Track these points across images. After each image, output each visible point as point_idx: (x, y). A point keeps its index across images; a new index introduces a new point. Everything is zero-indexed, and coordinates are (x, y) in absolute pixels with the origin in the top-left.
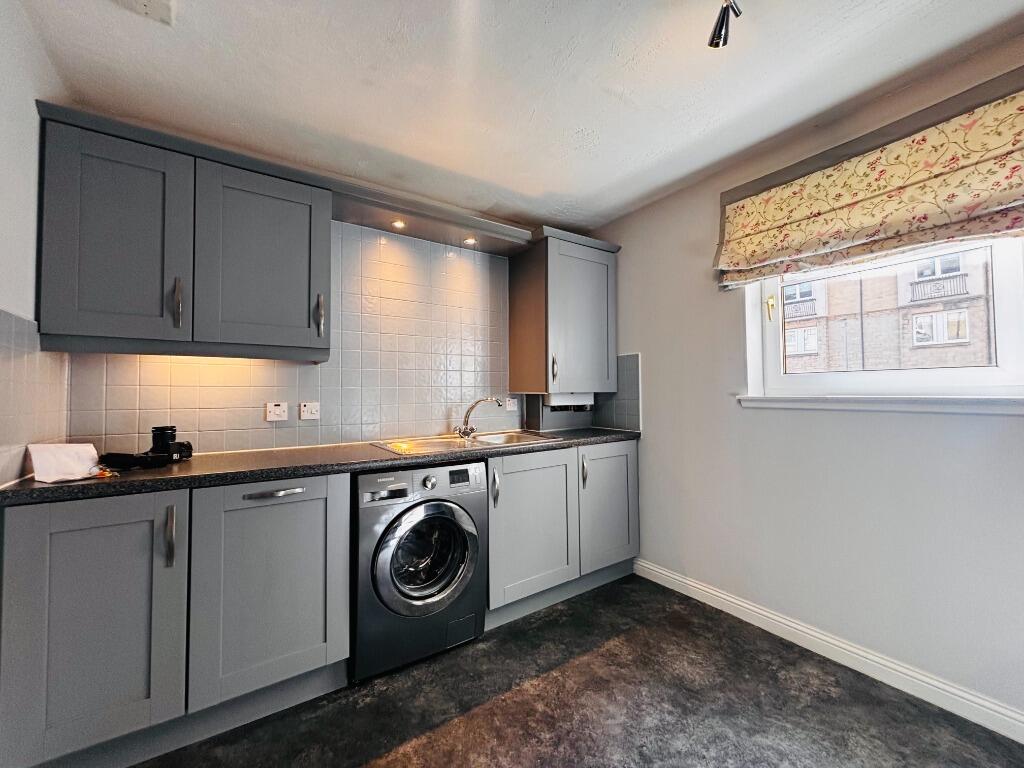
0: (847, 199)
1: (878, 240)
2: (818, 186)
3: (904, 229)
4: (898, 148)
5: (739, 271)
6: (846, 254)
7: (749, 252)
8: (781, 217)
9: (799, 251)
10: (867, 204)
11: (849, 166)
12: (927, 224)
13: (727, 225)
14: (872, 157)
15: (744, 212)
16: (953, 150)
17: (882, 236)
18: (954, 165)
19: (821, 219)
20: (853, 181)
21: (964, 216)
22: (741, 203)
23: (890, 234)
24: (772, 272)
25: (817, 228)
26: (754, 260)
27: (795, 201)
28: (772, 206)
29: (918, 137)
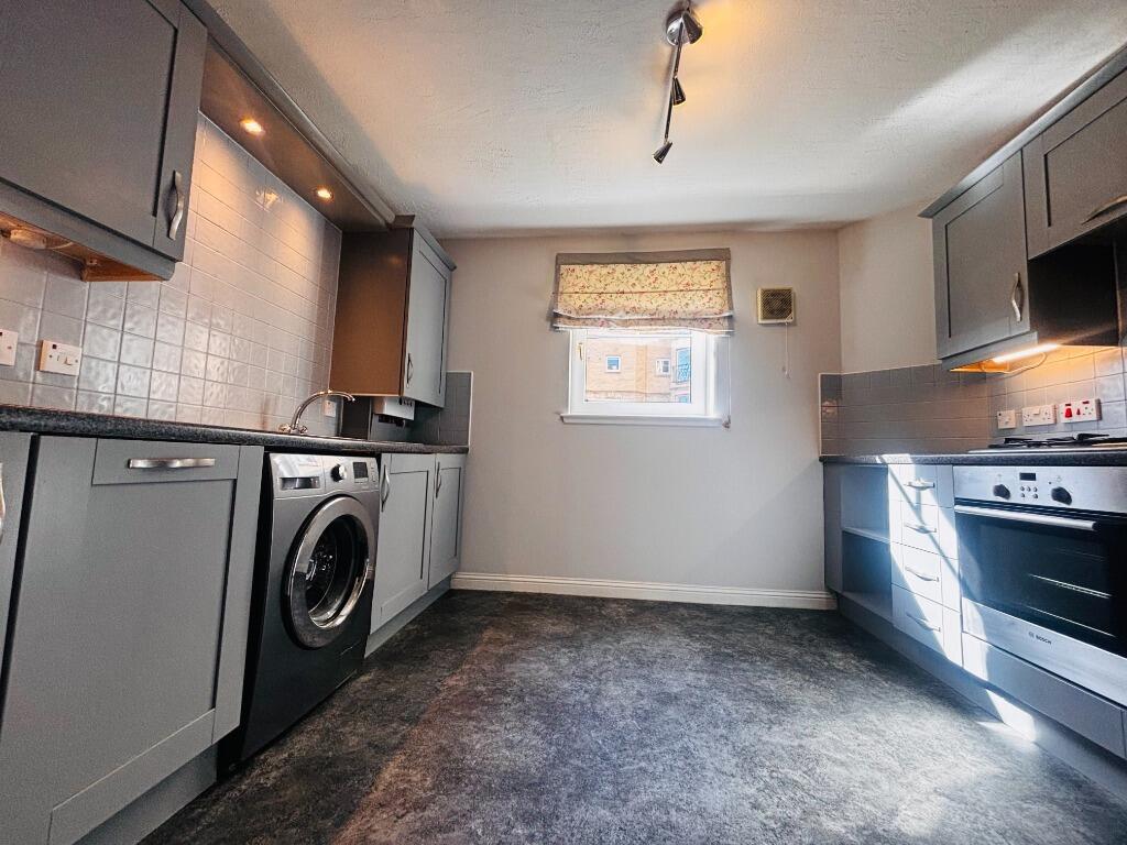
0: (638, 288)
1: (656, 319)
2: (623, 274)
3: (667, 316)
4: (664, 267)
5: (569, 318)
6: (637, 322)
7: (577, 307)
8: (600, 287)
9: (612, 313)
10: (649, 294)
11: (641, 267)
12: (677, 317)
13: (562, 280)
14: (652, 267)
15: (574, 274)
16: (688, 279)
17: (657, 316)
18: (688, 288)
19: (624, 296)
20: (642, 278)
21: (691, 317)
22: (572, 267)
23: (661, 317)
24: (592, 324)
25: (622, 300)
26: (580, 312)
27: (609, 279)
28: (593, 278)
29: (674, 265)
